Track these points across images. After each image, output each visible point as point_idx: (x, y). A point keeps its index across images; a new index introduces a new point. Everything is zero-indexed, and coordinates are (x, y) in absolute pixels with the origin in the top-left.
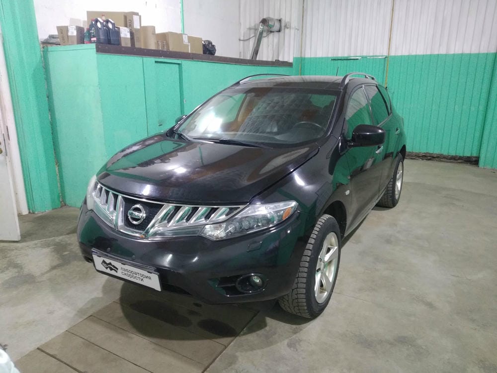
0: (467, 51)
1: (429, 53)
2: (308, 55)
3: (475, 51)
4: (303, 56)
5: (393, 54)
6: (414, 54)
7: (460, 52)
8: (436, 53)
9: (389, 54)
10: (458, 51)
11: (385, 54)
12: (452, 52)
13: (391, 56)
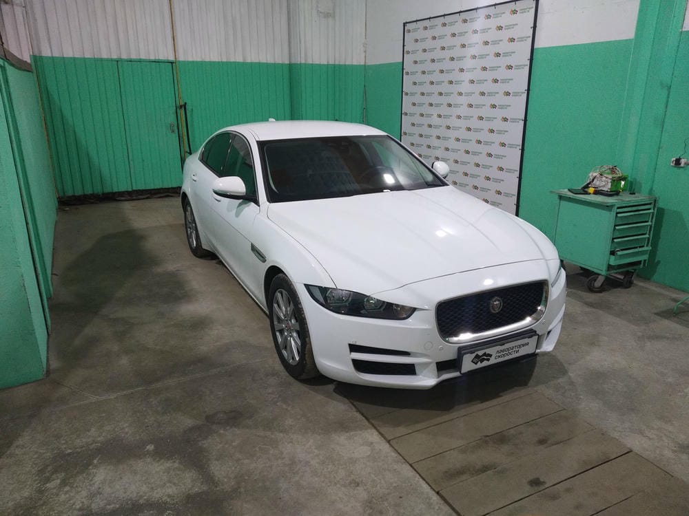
0: (264, 61)
1: (224, 60)
2: (46, 52)
3: (270, 60)
4: (37, 53)
5: (181, 58)
6: (207, 60)
7: (257, 61)
8: (232, 60)
9: (176, 58)
10: (255, 60)
11: (172, 58)
12: (249, 61)
13: (179, 61)
